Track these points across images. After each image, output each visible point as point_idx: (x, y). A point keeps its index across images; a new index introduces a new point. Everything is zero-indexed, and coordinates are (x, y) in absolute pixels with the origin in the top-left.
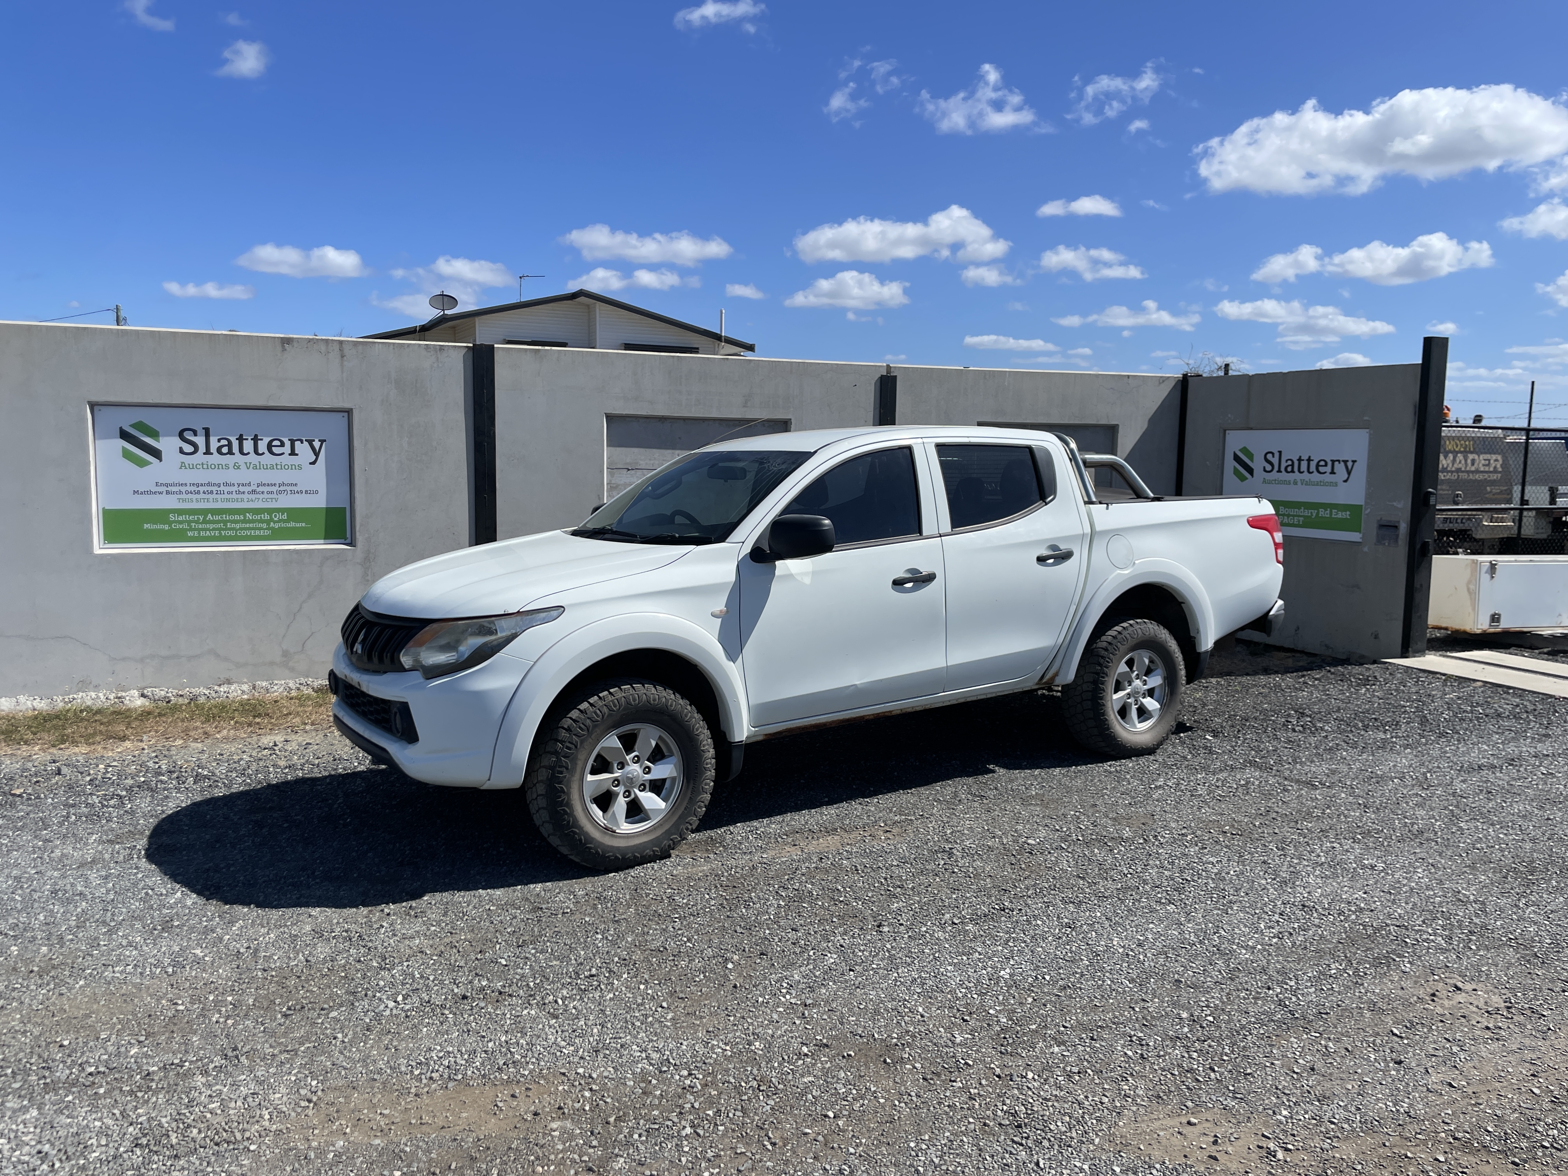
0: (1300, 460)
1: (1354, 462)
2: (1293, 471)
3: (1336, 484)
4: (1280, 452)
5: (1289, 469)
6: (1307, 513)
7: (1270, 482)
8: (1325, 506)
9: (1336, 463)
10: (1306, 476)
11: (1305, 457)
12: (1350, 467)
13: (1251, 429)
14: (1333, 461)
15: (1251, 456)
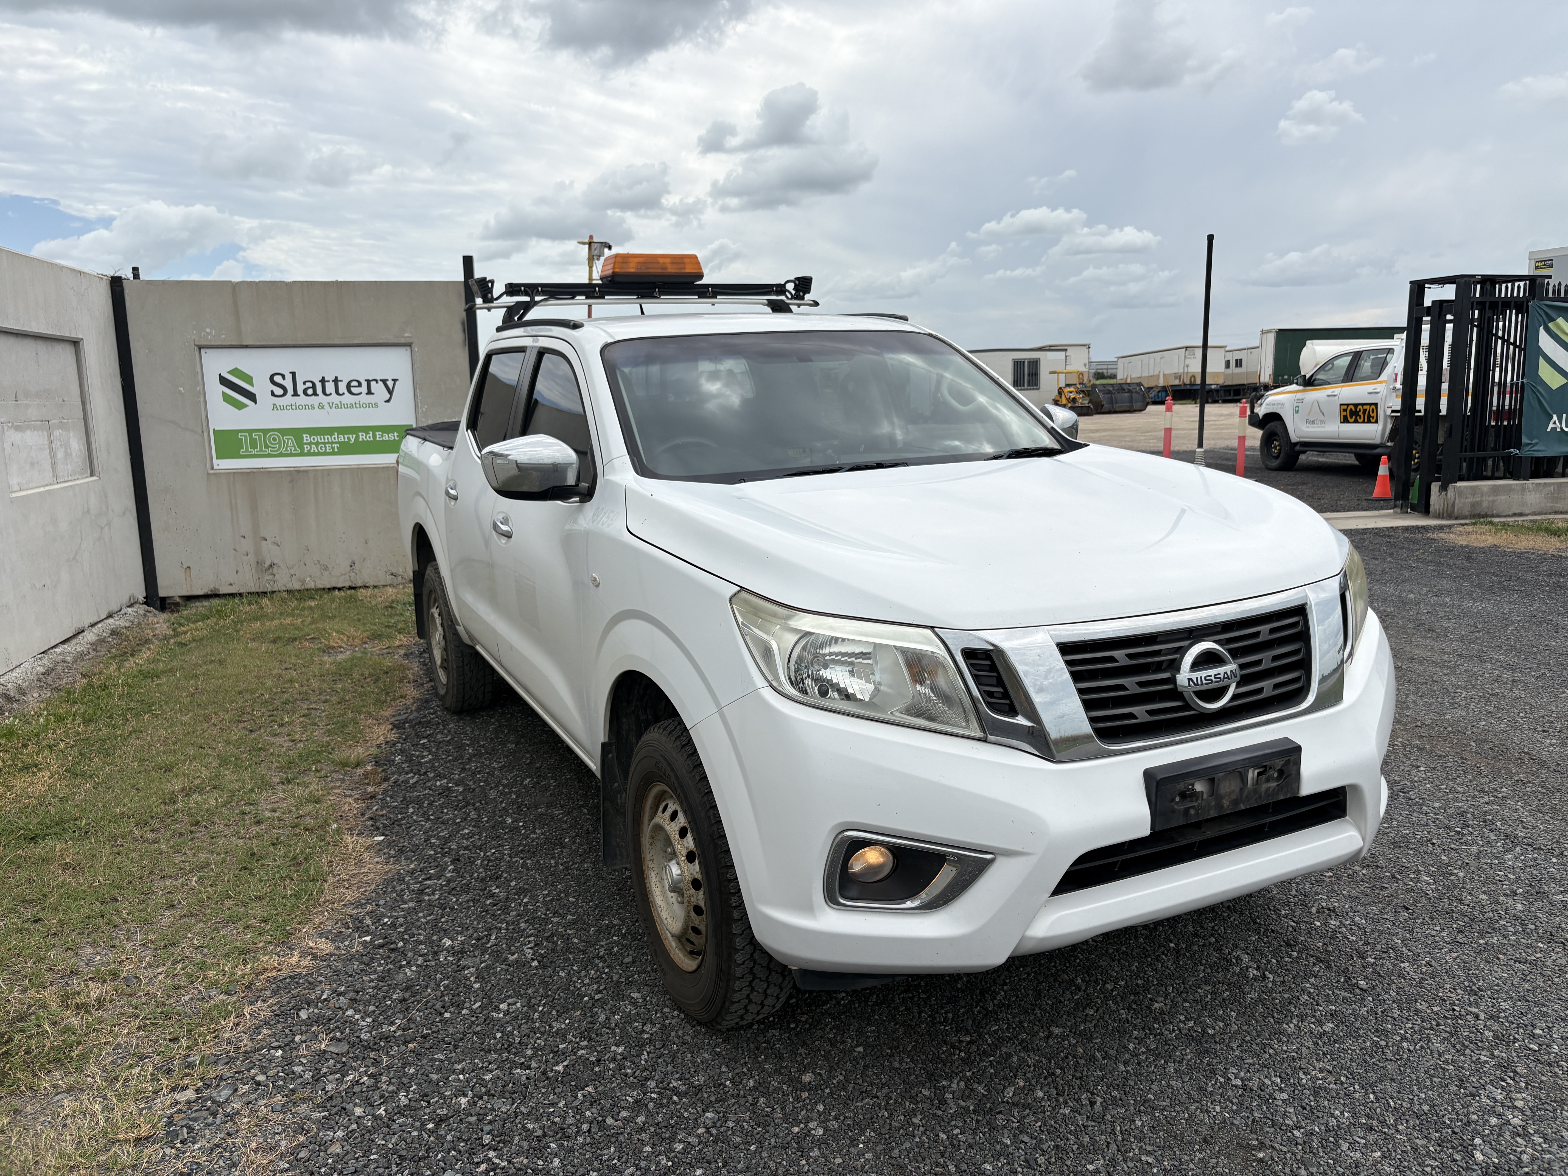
0: (323, 381)
1: (395, 381)
2: (315, 394)
3: (376, 405)
4: (293, 374)
5: (310, 392)
6: (342, 438)
7: (283, 408)
8: (366, 429)
9: (373, 383)
10: (334, 398)
11: (330, 377)
12: (391, 388)
13: (247, 347)
14: (368, 382)
15: (249, 380)
